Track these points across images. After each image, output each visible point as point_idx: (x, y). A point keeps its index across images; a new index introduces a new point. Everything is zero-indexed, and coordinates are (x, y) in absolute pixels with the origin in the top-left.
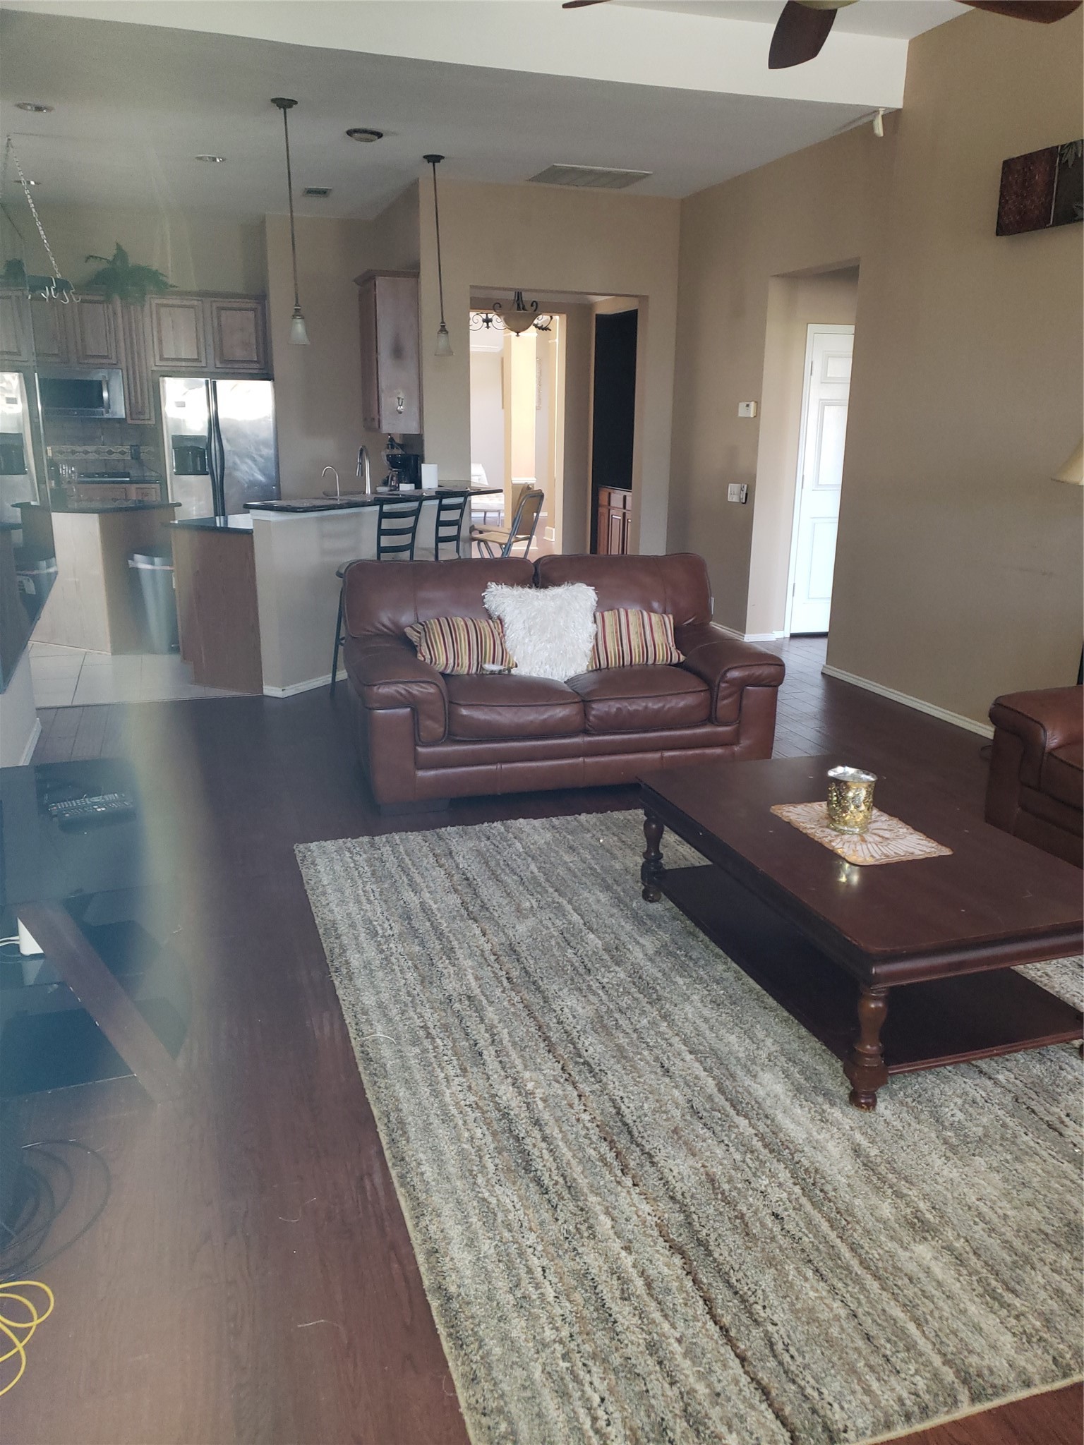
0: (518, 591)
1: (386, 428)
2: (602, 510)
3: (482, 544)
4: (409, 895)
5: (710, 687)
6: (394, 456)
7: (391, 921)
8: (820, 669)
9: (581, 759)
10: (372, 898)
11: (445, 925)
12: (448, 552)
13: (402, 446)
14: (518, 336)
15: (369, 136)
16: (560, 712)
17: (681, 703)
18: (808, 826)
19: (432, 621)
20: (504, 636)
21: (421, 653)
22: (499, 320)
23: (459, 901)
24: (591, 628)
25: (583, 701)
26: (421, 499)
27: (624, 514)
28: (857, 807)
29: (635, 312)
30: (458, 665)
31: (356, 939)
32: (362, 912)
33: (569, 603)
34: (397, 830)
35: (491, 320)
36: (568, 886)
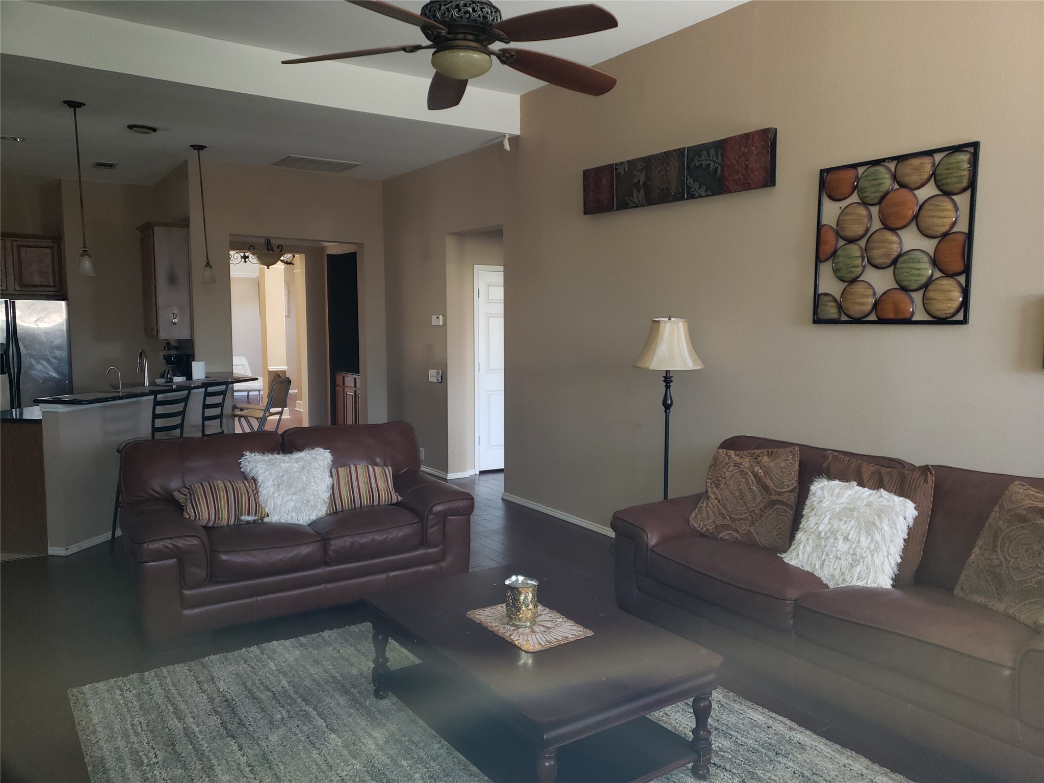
0: (268, 457)
1: (164, 335)
2: (339, 389)
3: (242, 419)
4: (174, 723)
5: (422, 519)
6: (170, 356)
7: (156, 750)
8: (501, 496)
9: (323, 586)
10: (139, 730)
11: (206, 745)
12: (213, 427)
13: (176, 348)
14: (268, 268)
15: (144, 130)
16: (304, 550)
17: (400, 533)
18: (494, 625)
19: (196, 485)
20: (257, 492)
21: (187, 512)
22: (253, 257)
23: (219, 721)
24: (328, 481)
25: (323, 539)
26: (189, 389)
27: (355, 391)
28: (527, 606)
29: (355, 253)
30: (219, 519)
31: (123, 771)
32: (129, 745)
33: (310, 464)
34: (166, 664)
35: (248, 257)
36: (314, 695)
